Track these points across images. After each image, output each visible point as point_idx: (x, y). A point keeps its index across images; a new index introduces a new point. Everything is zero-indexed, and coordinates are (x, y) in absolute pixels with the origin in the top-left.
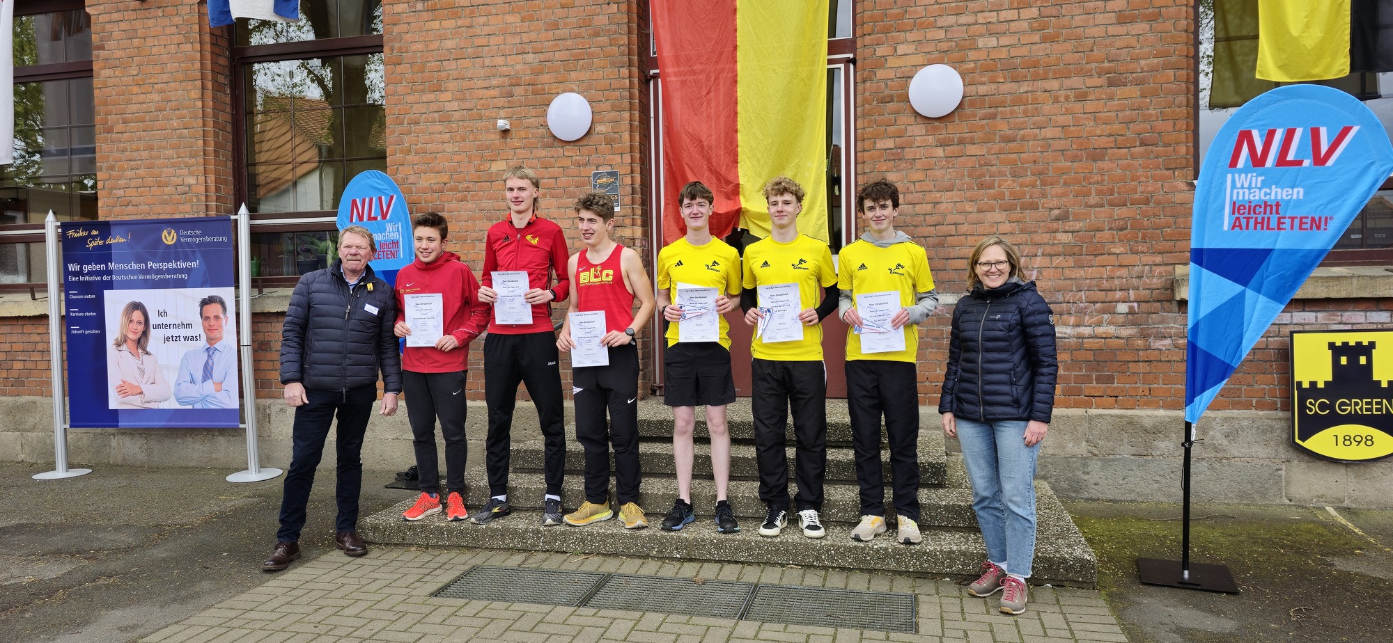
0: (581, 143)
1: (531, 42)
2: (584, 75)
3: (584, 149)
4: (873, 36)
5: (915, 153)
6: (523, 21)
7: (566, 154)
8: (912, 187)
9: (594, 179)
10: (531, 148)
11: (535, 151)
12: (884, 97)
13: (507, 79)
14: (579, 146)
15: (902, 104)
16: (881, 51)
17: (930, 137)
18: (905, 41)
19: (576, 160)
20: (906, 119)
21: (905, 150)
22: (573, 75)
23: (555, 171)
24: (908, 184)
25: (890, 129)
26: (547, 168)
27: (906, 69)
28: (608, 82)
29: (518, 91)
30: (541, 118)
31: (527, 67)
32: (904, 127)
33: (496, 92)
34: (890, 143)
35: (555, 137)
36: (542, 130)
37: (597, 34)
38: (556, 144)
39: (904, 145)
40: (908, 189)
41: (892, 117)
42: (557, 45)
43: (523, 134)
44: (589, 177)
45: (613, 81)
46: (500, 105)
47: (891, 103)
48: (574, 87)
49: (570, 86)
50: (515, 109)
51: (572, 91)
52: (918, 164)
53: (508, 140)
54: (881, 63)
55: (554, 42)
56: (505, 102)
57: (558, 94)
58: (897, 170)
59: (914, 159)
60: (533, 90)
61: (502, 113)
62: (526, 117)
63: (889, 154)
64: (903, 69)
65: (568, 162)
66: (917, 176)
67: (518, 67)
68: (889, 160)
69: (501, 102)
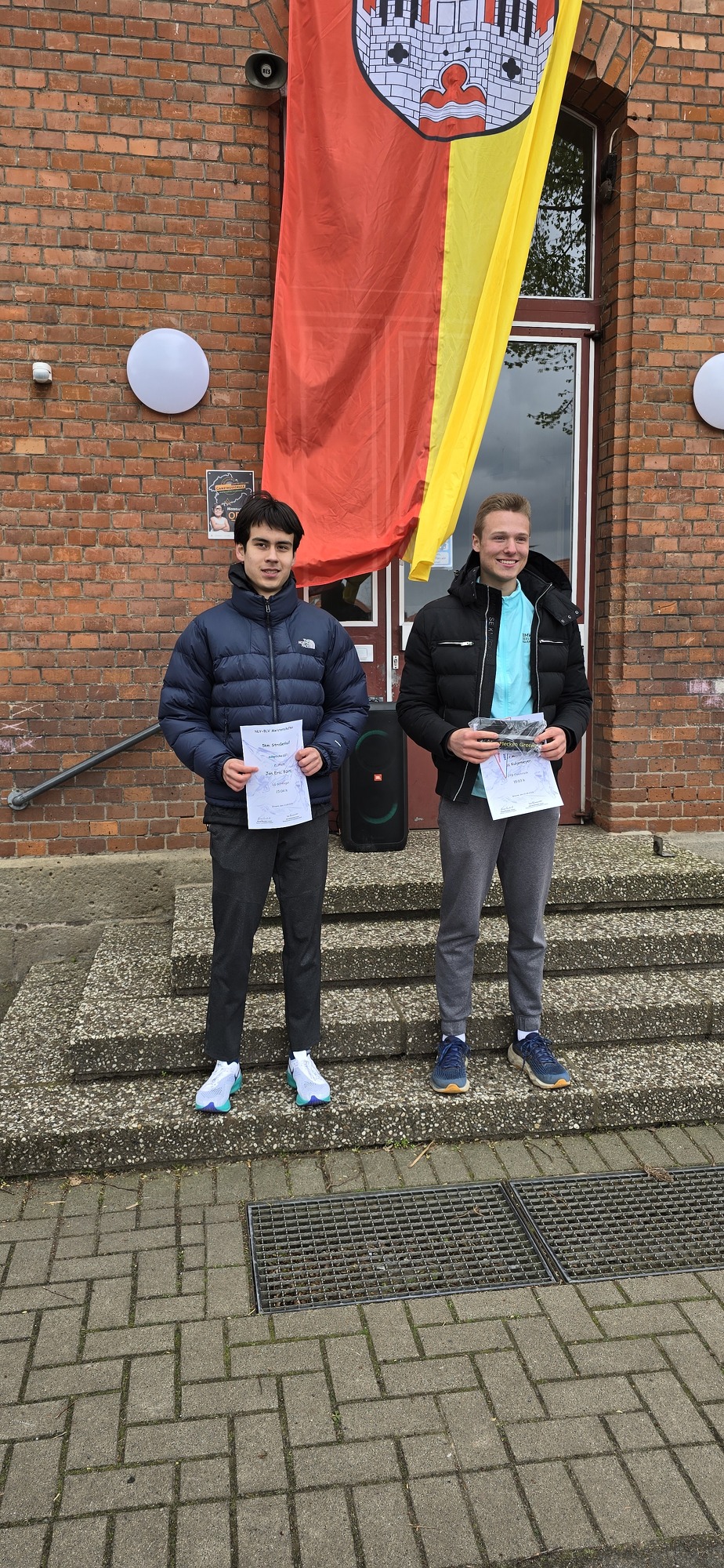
0: (186, 420)
1: (91, 228)
2: (189, 302)
3: (191, 431)
4: (646, 300)
5: (695, 480)
6: (74, 186)
7: (159, 435)
8: (689, 528)
9: (210, 483)
10: (95, 420)
11: (99, 426)
12: (658, 393)
13: (44, 290)
14: (184, 424)
15: (680, 406)
16: (656, 324)
17: (715, 457)
18: (687, 314)
19: (177, 448)
20: (686, 428)
21: (684, 474)
22: (171, 299)
23: (138, 464)
24: (684, 524)
25: (664, 441)
26: (123, 458)
27: (688, 354)
28: (235, 319)
29: (67, 314)
30: (111, 369)
31: (85, 274)
32: (682, 439)
33: (21, 312)
34: (663, 463)
35: (139, 404)
36: (113, 390)
37: (216, 234)
38: (140, 417)
39: (681, 466)
40: (684, 530)
41: (668, 423)
42: (142, 241)
43: (77, 393)
44: (201, 479)
45: (243, 318)
46: (32, 336)
47: (667, 404)
48: (173, 320)
49: (167, 317)
50: (62, 347)
51: (169, 325)
52: (698, 496)
53: (49, 402)
54: (655, 341)
55: (132, 236)
56: (40, 331)
57: (144, 329)
58: (672, 502)
59: (693, 488)
60: (95, 318)
61: (34, 351)
62: (84, 364)
63: (661, 477)
64: (684, 355)
65: (163, 451)
66: (697, 512)
67: (66, 270)
68: (661, 487)
69: (33, 331)
